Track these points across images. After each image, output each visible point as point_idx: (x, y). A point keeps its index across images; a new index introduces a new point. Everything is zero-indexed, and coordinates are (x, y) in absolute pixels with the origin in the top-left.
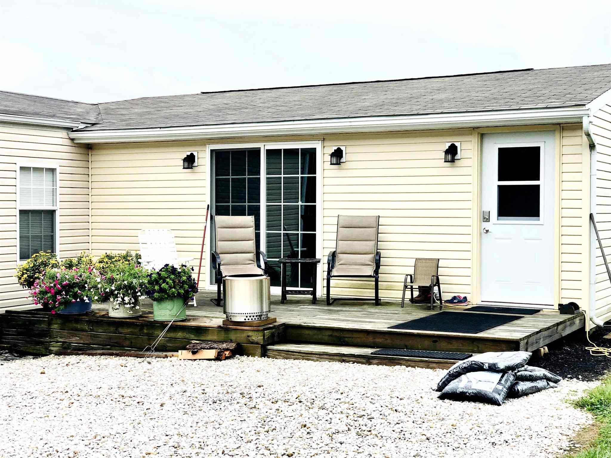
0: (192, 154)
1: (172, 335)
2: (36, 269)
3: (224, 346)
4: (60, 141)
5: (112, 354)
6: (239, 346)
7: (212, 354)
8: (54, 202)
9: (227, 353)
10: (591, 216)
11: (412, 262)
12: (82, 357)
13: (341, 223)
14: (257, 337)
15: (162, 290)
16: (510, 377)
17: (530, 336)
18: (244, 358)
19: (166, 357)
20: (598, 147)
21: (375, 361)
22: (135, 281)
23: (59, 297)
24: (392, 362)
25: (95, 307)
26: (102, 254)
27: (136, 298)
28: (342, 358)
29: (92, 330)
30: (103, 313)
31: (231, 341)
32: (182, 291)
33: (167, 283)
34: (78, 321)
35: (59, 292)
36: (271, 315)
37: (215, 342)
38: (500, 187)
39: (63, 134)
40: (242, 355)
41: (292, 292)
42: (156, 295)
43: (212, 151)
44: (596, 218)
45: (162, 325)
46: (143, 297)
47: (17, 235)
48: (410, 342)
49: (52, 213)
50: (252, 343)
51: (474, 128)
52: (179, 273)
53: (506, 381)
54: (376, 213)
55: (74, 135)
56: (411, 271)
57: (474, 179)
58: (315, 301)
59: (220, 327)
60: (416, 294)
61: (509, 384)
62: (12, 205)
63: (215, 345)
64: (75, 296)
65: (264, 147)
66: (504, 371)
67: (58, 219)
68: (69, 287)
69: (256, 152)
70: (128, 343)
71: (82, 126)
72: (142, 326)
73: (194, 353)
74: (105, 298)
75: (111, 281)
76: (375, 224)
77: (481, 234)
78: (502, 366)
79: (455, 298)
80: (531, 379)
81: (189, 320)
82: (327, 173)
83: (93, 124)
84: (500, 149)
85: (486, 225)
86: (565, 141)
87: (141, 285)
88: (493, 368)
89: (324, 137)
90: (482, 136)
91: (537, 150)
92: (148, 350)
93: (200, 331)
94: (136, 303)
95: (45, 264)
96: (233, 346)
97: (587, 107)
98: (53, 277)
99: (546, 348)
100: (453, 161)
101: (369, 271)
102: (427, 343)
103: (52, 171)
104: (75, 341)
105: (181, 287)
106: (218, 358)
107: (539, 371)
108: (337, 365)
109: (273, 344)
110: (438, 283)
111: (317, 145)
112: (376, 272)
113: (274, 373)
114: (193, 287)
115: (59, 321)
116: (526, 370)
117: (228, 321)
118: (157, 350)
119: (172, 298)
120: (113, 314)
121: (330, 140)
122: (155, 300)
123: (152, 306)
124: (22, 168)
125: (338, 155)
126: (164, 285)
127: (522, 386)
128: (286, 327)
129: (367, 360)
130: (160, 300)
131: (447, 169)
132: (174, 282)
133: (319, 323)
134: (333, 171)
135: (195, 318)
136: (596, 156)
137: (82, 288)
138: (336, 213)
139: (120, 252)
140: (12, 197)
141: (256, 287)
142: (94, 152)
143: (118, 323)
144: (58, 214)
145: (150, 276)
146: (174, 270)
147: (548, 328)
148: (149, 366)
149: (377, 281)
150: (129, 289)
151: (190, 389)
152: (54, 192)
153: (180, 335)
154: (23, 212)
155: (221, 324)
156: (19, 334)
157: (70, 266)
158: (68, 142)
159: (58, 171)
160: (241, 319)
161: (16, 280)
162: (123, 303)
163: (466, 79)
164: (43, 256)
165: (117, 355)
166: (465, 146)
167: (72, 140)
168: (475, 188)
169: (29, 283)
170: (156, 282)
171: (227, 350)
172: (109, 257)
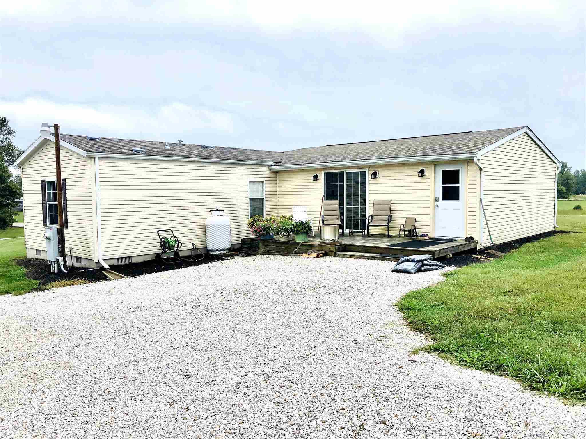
0: (317, 175)
1: (302, 248)
2: (254, 222)
3: (320, 252)
4: (265, 170)
5: (280, 255)
6: (326, 252)
7: (315, 255)
8: (263, 194)
9: (321, 255)
10: (480, 200)
11: (405, 219)
12: (269, 256)
13: (376, 203)
14: (333, 249)
15: (297, 230)
16: (419, 264)
17: (441, 250)
18: (328, 257)
19: (299, 256)
20: (484, 170)
21: (377, 259)
22: (288, 227)
23: (261, 233)
24: (383, 259)
25: (275, 237)
26: (281, 216)
27: (289, 233)
28: (365, 258)
29: (273, 246)
30: (277, 239)
31: (323, 250)
32: (305, 231)
33: (300, 228)
34: (268, 242)
35: (261, 231)
36: (339, 240)
37: (317, 250)
38: (443, 187)
39: (267, 167)
40: (327, 255)
41: (354, 232)
42: (295, 232)
43: (324, 173)
44: (483, 200)
45: (298, 244)
46: (291, 233)
47: (249, 208)
48: (392, 251)
49: (262, 199)
50: (331, 251)
51: (431, 162)
52: (305, 224)
53: (417, 265)
54: (390, 199)
55: (270, 168)
56: (404, 223)
57: (431, 184)
58: (364, 235)
59: (319, 245)
60: (407, 233)
61: (418, 266)
62: (247, 196)
63: (317, 252)
64: (267, 232)
65: (345, 171)
66: (417, 262)
67: (265, 202)
68: (265, 229)
69: (342, 173)
70: (286, 251)
71: (274, 164)
72: (290, 244)
73: (309, 254)
74: (278, 233)
75: (280, 226)
76: (389, 203)
77: (435, 208)
78: (416, 260)
79: (423, 235)
80: (430, 265)
81: (308, 242)
82: (371, 182)
83: (279, 163)
84: (443, 171)
85: (437, 204)
86: (469, 167)
87: (291, 228)
88: (413, 261)
89: (369, 167)
90: (435, 165)
91: (458, 171)
92: (292, 253)
93: (312, 246)
94: (289, 235)
95: (258, 220)
96: (323, 252)
97: (477, 153)
98: (259, 225)
99: (451, 255)
100: (422, 176)
101: (385, 223)
102: (399, 252)
103: (263, 182)
104: (267, 249)
105: (306, 229)
106: (317, 257)
107: (435, 262)
108: (362, 260)
109: (339, 252)
110: (415, 228)
111: (367, 170)
112: (388, 223)
113: (336, 262)
114: (310, 229)
115: (261, 242)
116: (428, 262)
117: (322, 243)
118: (296, 253)
119: (302, 233)
120: (281, 239)
121: (372, 168)
122: (295, 234)
123: (294, 237)
124: (250, 182)
125: (375, 175)
126: (298, 228)
127: (425, 267)
128: (345, 245)
129: (374, 258)
130: (297, 234)
131: (420, 180)
132: (302, 227)
133: (358, 244)
134: (373, 181)
135: (311, 241)
136: (483, 173)
137: (269, 229)
138: (373, 199)
139: (288, 215)
140: (247, 193)
141: (333, 229)
142: (279, 174)
143: (283, 243)
144: (265, 200)
145: (293, 225)
146: (303, 222)
147: (453, 247)
148: (291, 259)
149: (388, 227)
150: (286, 230)
151: (303, 267)
152: (263, 191)
153: (304, 247)
154: (251, 200)
155: (320, 244)
156: (248, 247)
157: (267, 220)
158: (268, 170)
159: (264, 183)
160: (327, 242)
161: (247, 226)
162: (284, 235)
163: (439, 137)
164: (257, 217)
165: (282, 255)
166: (428, 170)
167: (270, 170)
168: (431, 188)
169: (251, 227)
170: (296, 227)
171: (321, 253)
172: (284, 217)
